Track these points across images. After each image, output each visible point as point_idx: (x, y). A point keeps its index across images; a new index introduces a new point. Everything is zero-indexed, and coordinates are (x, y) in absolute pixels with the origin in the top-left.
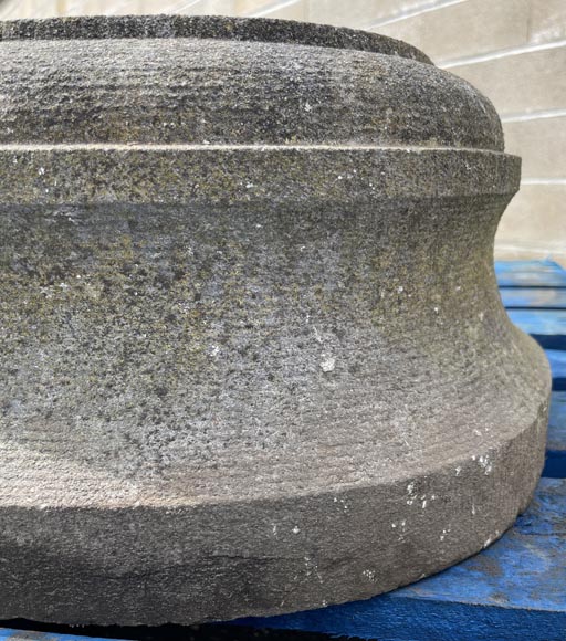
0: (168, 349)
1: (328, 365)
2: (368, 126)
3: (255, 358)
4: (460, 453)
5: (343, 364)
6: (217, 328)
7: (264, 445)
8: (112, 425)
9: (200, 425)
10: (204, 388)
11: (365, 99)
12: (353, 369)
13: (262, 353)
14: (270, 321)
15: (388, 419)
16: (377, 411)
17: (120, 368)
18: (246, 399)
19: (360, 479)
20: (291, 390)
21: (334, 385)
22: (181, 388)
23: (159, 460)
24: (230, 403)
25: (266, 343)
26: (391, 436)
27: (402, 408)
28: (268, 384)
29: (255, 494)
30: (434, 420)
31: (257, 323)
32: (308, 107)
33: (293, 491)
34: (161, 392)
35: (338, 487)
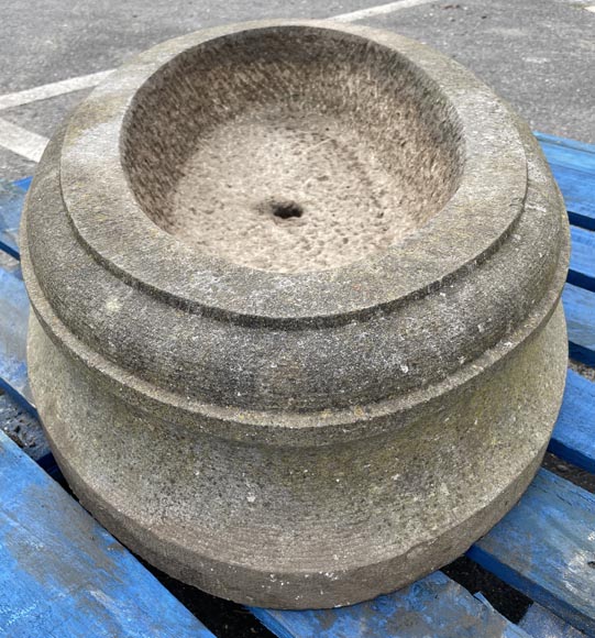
0: (178, 464)
1: (251, 499)
2: (275, 407)
3: (215, 483)
4: (313, 567)
5: (261, 501)
6: (199, 464)
7: (208, 526)
8: (152, 487)
9: (184, 504)
10: (190, 488)
11: (274, 393)
12: (266, 505)
13: (219, 483)
14: (224, 470)
15: (278, 535)
16: (273, 530)
17: (159, 463)
18: (207, 501)
19: (246, 562)
20: (229, 505)
21: (252, 509)
22: (181, 483)
23: (164, 512)
24: (199, 500)
25: (221, 479)
26: (275, 545)
27: (290, 531)
28: (218, 498)
29: (195, 549)
30: (309, 543)
31: (218, 469)
32: (239, 394)
33: (212, 555)
34: (173, 482)
35: (232, 562)
